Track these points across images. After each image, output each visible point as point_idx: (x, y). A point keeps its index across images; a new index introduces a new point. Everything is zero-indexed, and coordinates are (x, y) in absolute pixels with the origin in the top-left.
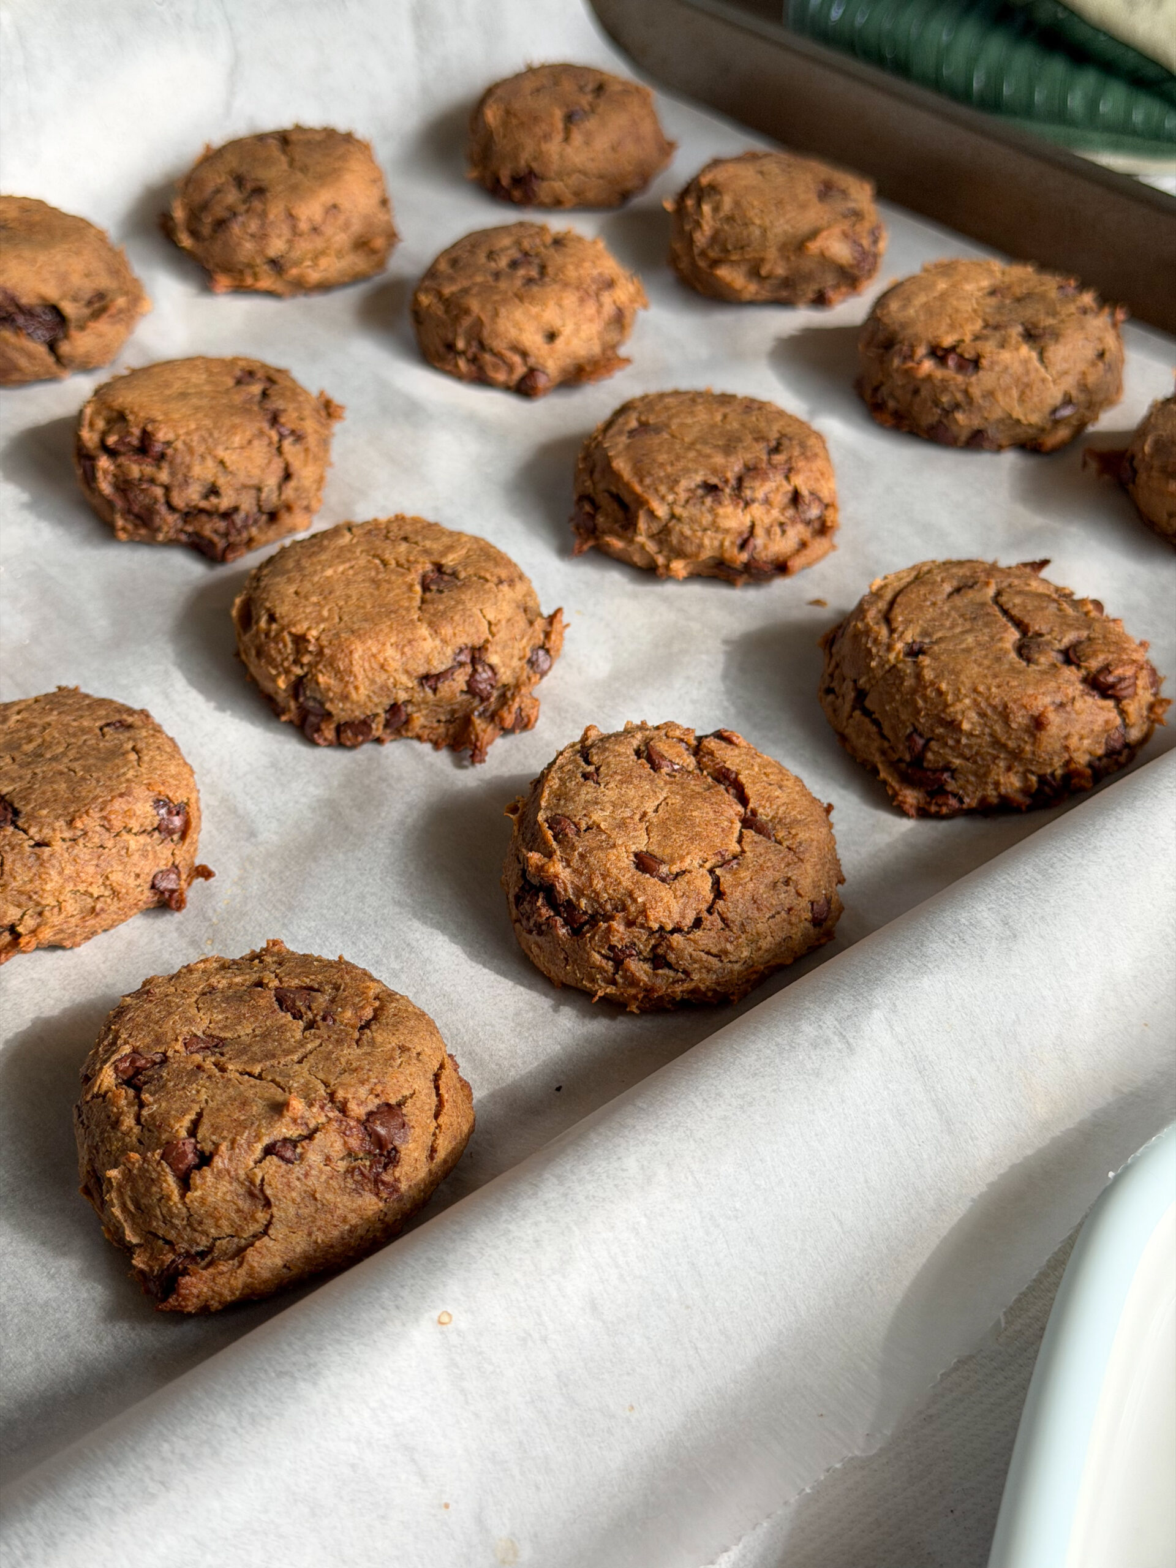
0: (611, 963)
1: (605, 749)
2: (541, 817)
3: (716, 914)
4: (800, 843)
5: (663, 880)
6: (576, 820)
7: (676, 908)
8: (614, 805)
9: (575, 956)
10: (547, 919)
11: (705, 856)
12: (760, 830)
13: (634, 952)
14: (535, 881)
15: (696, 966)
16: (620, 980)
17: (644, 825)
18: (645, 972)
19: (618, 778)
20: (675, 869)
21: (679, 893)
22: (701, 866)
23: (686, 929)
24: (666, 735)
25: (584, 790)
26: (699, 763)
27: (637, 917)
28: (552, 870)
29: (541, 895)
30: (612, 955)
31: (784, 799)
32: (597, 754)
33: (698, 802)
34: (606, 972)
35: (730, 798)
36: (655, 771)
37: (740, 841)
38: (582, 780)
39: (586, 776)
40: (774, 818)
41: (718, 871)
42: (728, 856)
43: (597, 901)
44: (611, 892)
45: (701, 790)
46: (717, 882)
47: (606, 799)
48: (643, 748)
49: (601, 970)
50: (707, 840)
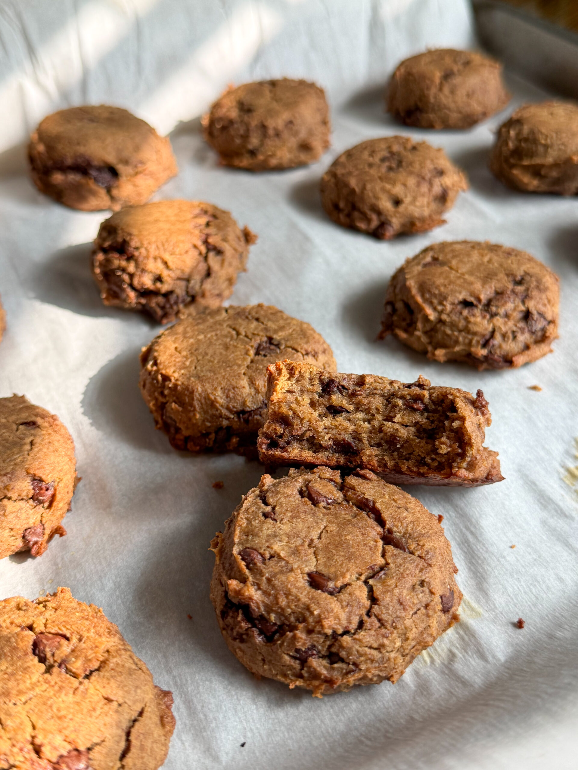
0: (298, 662)
1: (278, 493)
2: (236, 550)
3: (373, 617)
4: (428, 552)
5: (331, 594)
6: (262, 551)
7: (343, 616)
8: (288, 536)
9: (270, 658)
10: (247, 630)
11: (360, 570)
12: (397, 545)
13: (315, 652)
14: (235, 601)
15: (362, 659)
16: (306, 675)
17: (312, 550)
18: (325, 667)
19: (289, 514)
20: (339, 584)
21: (345, 604)
22: (358, 579)
23: (353, 631)
24: (319, 477)
25: (265, 527)
26: (345, 496)
27: (315, 627)
28: (247, 594)
29: (240, 612)
30: (298, 656)
31: (410, 518)
32: (272, 496)
33: (349, 528)
34: (295, 668)
35: (371, 522)
36: (315, 505)
37: (383, 555)
38: (263, 518)
39: (266, 515)
40: (405, 534)
41: (371, 582)
42: (377, 569)
43: (283, 615)
44: (293, 607)
45: (350, 518)
46: (371, 590)
47: (281, 532)
48: (304, 489)
49: (291, 668)
50: (360, 558)
